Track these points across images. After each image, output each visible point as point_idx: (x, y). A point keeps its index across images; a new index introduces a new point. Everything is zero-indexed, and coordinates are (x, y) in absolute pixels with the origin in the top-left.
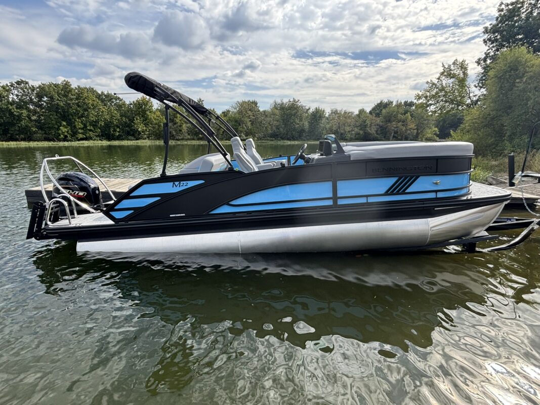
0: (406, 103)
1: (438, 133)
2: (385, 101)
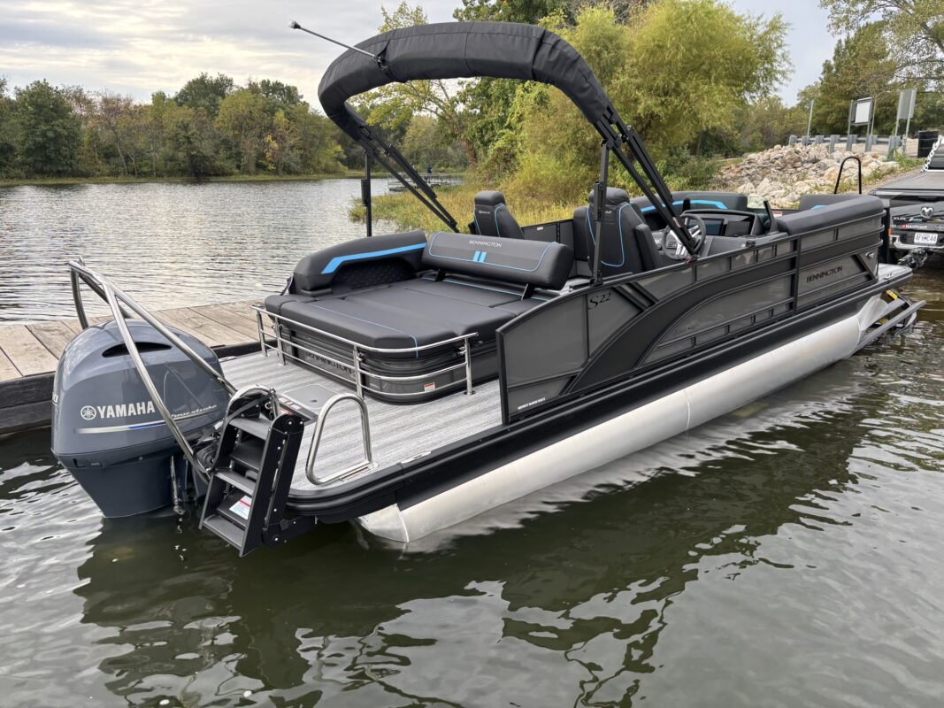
0: (265, 84)
1: (345, 157)
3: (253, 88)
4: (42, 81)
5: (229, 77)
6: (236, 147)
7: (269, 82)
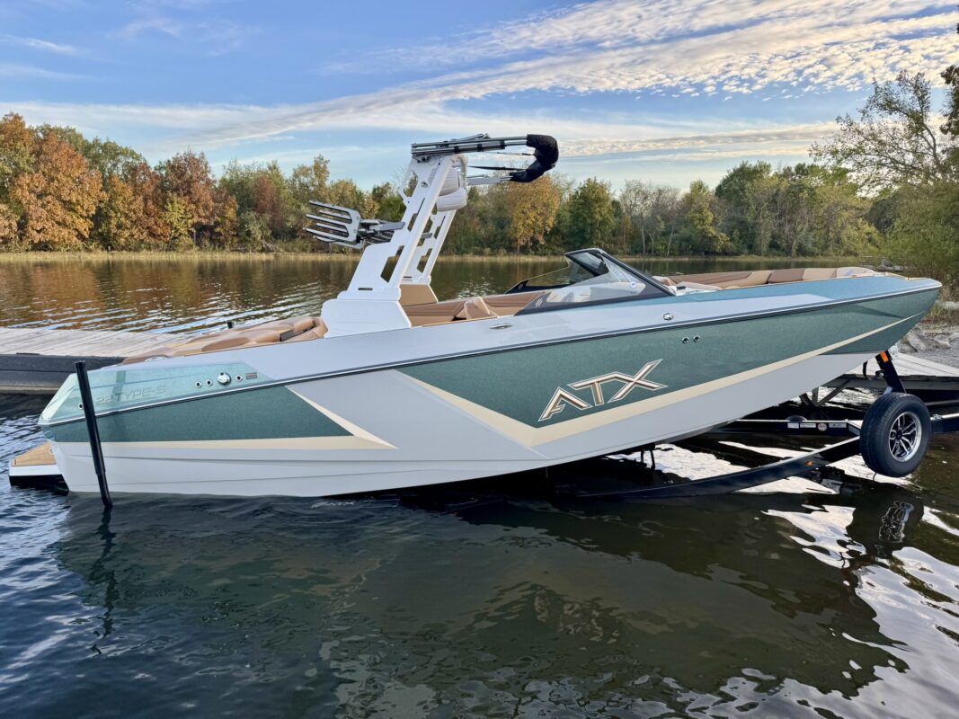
0: (800, 168)
3: (787, 173)
4: (593, 180)
5: (767, 163)
6: (752, 228)
7: (804, 165)
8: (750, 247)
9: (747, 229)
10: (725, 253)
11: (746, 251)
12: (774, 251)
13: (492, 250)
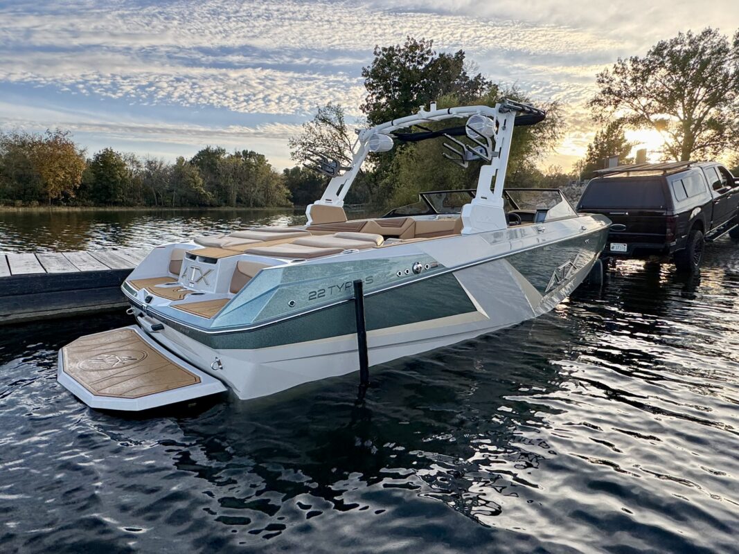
0: (245, 153)
2: (214, 148)
3: (238, 155)
4: (109, 149)
5: (224, 148)
6: (225, 189)
7: (248, 151)
8: (226, 202)
9: (222, 190)
10: (212, 206)
11: (224, 204)
12: (240, 204)
13: (24, 201)
